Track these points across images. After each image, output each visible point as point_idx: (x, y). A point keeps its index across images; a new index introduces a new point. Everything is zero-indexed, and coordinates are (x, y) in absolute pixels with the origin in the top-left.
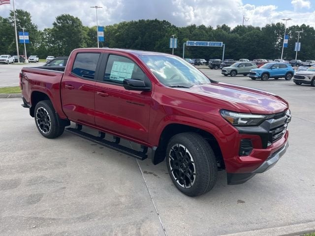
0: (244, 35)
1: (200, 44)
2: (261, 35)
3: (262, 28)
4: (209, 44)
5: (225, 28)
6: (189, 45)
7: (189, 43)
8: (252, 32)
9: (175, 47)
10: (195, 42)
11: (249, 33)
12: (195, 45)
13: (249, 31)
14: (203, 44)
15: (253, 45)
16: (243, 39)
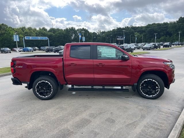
0: (56, 33)
1: (34, 38)
2: (64, 33)
3: (64, 30)
4: (39, 38)
5: (44, 29)
6: (27, 39)
7: (26, 38)
8: (60, 31)
9: (18, 40)
10: (31, 37)
11: (58, 32)
12: (31, 39)
13: (58, 31)
14: (35, 38)
15: (62, 39)
16: (56, 35)
